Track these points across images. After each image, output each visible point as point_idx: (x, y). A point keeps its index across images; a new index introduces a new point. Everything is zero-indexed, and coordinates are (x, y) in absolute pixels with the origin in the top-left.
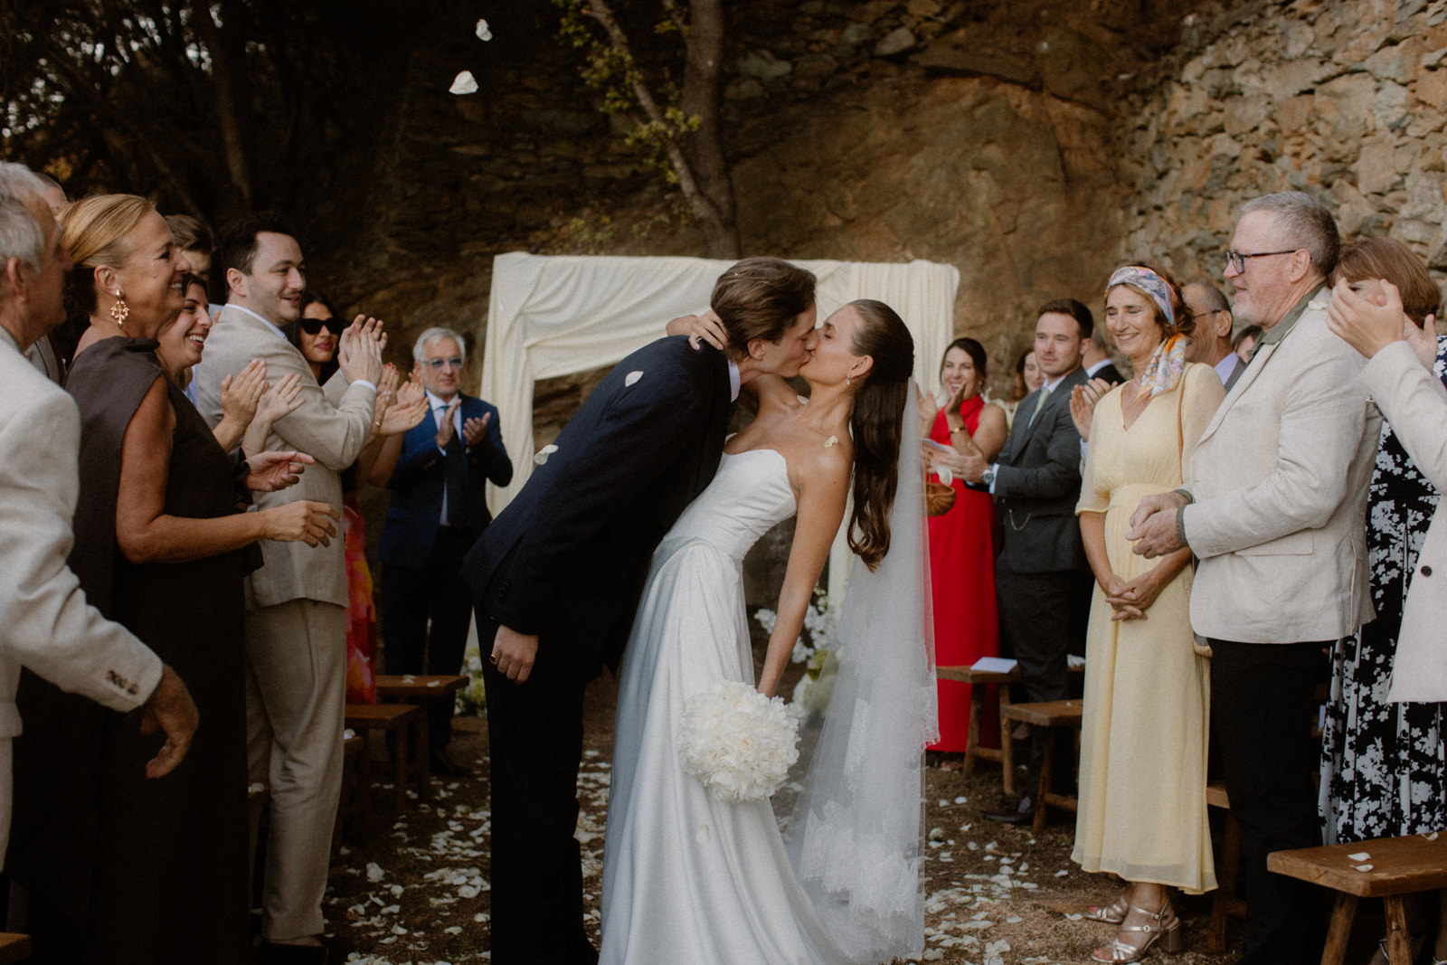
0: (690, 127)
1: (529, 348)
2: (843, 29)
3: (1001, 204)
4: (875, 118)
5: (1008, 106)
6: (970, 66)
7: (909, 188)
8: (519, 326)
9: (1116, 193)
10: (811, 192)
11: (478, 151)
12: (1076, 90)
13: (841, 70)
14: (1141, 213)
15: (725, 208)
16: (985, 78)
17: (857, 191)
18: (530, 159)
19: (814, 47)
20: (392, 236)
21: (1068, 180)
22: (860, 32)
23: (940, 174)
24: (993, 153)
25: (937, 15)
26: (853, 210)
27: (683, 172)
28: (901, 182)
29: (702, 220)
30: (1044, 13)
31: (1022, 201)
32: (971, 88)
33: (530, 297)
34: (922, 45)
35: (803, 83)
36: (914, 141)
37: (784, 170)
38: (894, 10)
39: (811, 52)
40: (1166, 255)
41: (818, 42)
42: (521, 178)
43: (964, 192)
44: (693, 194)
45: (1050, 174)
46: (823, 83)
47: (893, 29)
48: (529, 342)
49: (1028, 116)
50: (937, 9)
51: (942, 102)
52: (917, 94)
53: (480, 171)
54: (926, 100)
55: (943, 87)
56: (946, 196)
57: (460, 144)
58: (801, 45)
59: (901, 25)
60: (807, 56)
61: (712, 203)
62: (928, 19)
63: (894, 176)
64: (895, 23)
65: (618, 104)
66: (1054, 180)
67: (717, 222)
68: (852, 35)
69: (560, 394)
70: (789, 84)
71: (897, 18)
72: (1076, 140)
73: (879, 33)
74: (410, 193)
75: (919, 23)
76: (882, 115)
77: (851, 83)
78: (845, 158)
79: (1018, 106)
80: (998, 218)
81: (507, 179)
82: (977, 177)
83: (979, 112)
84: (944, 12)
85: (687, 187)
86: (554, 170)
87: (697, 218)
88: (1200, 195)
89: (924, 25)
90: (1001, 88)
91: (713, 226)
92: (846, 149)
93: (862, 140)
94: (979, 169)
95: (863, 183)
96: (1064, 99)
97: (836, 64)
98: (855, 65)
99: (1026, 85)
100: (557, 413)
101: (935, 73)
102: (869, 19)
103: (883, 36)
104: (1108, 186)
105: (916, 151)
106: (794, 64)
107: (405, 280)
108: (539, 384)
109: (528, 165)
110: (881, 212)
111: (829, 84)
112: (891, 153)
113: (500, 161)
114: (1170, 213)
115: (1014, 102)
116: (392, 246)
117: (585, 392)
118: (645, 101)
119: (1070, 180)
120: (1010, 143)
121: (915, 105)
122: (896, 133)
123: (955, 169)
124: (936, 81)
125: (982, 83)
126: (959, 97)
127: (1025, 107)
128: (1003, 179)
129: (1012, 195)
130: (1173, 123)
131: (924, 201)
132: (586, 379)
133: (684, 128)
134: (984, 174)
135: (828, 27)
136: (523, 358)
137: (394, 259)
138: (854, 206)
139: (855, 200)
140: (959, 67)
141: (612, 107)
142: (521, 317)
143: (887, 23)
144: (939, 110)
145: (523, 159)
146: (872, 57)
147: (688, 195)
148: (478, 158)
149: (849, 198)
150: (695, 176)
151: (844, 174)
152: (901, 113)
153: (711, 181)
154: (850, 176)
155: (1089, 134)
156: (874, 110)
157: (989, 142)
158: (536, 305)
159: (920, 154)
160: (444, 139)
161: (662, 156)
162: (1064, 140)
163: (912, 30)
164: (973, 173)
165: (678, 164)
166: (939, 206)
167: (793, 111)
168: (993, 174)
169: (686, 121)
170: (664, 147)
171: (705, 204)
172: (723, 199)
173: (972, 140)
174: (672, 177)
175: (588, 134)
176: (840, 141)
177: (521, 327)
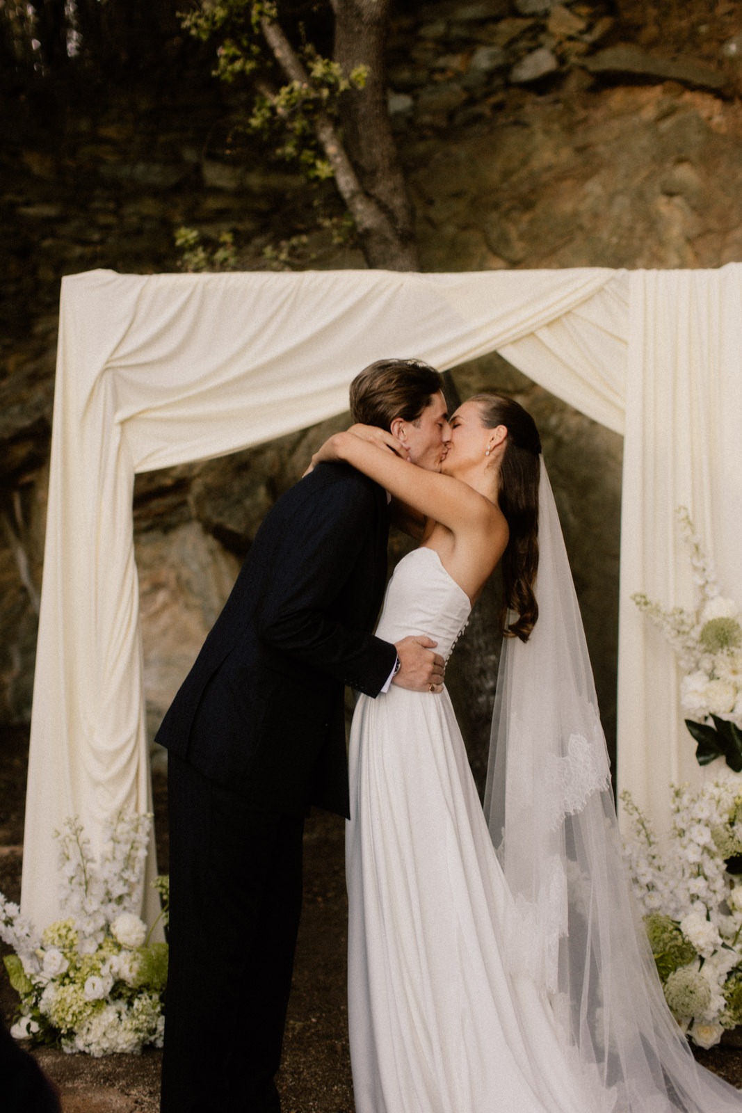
0: (352, 84)
1: (123, 423)
2: (472, 53)
3: (700, 236)
4: (539, 137)
5: (699, 118)
6: (650, 69)
7: (586, 221)
8: (105, 389)
10: (465, 228)
11: (49, 211)
13: (471, 101)
15: (401, 214)
16: (668, 84)
17: (523, 226)
18: (110, 220)
19: (438, 77)
22: (492, 57)
23: (623, 202)
24: (685, 174)
25: (582, 32)
27: (338, 160)
28: (576, 214)
29: (368, 233)
30: (703, 29)
31: (726, 232)
32: (651, 99)
33: (116, 349)
34: (564, 69)
35: (427, 119)
36: (588, 163)
37: (431, 202)
38: (530, 29)
39: (435, 83)
41: (443, 70)
42: (102, 242)
43: (653, 223)
44: (354, 194)
46: (451, 118)
47: (530, 51)
48: (121, 415)
49: (723, 130)
50: (581, 25)
51: (617, 115)
52: (585, 107)
53: (54, 235)
54: (598, 115)
55: (618, 98)
56: (631, 229)
57: (28, 204)
58: (422, 75)
59: (540, 46)
60: (430, 88)
61: (383, 207)
62: (571, 38)
63: (567, 206)
64: (532, 44)
65: (238, 65)
67: (389, 235)
68: (484, 59)
69: (162, 492)
70: (411, 121)
71: (534, 38)
73: (514, 56)
75: (560, 43)
76: (547, 132)
77: (484, 115)
78: (505, 185)
79: (710, 118)
82: (668, 203)
83: (666, 125)
84: (590, 28)
85: (346, 183)
86: (139, 232)
87: (360, 229)
89: (568, 45)
90: (688, 97)
91: (385, 241)
92: (506, 175)
93: (525, 162)
94: (670, 194)
95: (526, 217)
97: (464, 96)
98: (487, 95)
99: (718, 94)
100: (160, 515)
101: (607, 81)
102: (502, 40)
103: (519, 59)
106: (415, 98)
108: (139, 477)
109: (109, 226)
111: (460, 118)
112: (561, 178)
113: (75, 224)
115: (704, 114)
117: (197, 487)
118: (282, 52)
120: (707, 160)
121: (585, 120)
122: (566, 154)
123: (641, 195)
124: (606, 92)
125: (664, 92)
126: (638, 109)
127: (717, 119)
128: (700, 208)
129: (713, 224)
131: (605, 235)
132: (196, 471)
133: (343, 85)
134: (677, 200)
135: (454, 52)
136: (115, 439)
138: (520, 244)
139: (521, 237)
140: (638, 69)
141: (230, 68)
142: (109, 375)
143: (523, 44)
144: (616, 124)
145: (103, 219)
146: (508, 85)
147: (347, 196)
148: (48, 220)
149: (513, 234)
150: (357, 169)
151: (506, 205)
152: (570, 129)
153: (379, 175)
154: (513, 208)
156: (537, 126)
157: (680, 161)
158: (130, 355)
159: (596, 179)
160: (9, 197)
161: (309, 142)
163: (553, 51)
164: (663, 200)
165: (331, 149)
166: (624, 242)
167: (421, 148)
168: (688, 199)
169: (346, 75)
170: (312, 123)
171: (373, 208)
172: (397, 202)
173: (659, 159)
174: (323, 170)
175: (177, 189)
176: (499, 165)
177: (109, 388)
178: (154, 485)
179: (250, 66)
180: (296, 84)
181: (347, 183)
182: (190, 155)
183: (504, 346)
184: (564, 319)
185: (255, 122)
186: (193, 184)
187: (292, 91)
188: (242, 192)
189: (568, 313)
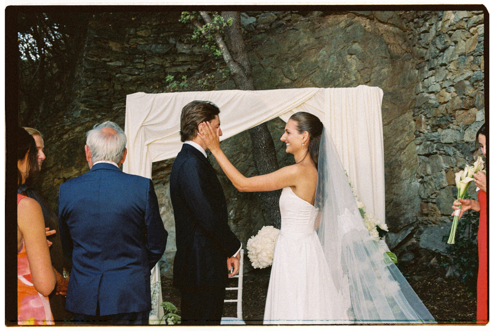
0: (228, 24)
1: (148, 145)
3: (363, 69)
4: (302, 34)
5: (361, 26)
7: (320, 64)
8: (142, 134)
9: (413, 63)
10: (275, 68)
11: (119, 64)
12: (389, 19)
13: (278, 19)
14: (431, 69)
15: (247, 68)
17: (297, 67)
18: (142, 66)
20: (82, 102)
21: (391, 58)
23: (334, 57)
24: (356, 46)
26: (295, 75)
27: (224, 50)
28: (316, 62)
29: (235, 74)
31: (372, 68)
32: (344, 19)
33: (145, 119)
35: (262, 26)
36: (320, 43)
40: (452, 86)
42: (139, 74)
43: (345, 65)
44: (230, 61)
45: (384, 55)
46: (271, 25)
48: (147, 142)
49: (370, 30)
51: (331, 25)
52: (319, 23)
53: (121, 73)
54: (324, 25)
56: (337, 67)
57: (111, 61)
60: (263, 14)
61: (240, 66)
63: (313, 59)
65: (188, 17)
66: (386, 58)
67: (243, 75)
70: (255, 27)
72: (392, 41)
74: (89, 83)
76: (305, 32)
77: (283, 24)
78: (290, 52)
79: (365, 26)
80: (361, 76)
81: (132, 75)
82: (350, 58)
83: (348, 29)
86: (153, 70)
87: (232, 73)
88: (472, 55)
90: (356, 19)
91: (241, 77)
92: (290, 48)
93: (297, 43)
94: (351, 54)
96: (384, 23)
98: (285, 17)
99: (367, 17)
100: (162, 178)
104: (409, 60)
105: (322, 48)
106: (257, 18)
107: (89, 121)
108: (154, 164)
109: (141, 69)
110: (308, 76)
111: (273, 26)
112: (310, 49)
113: (129, 68)
114: (452, 66)
115: (363, 25)
116: (82, 107)
119: (393, 59)
120: (364, 42)
121: (319, 27)
122: (312, 40)
123: (340, 55)
124: (327, 17)
125: (348, 17)
126: (338, 23)
127: (368, 27)
128: (362, 58)
129: (367, 65)
130: (447, 26)
131: (327, 70)
134: (353, 56)
136: (145, 150)
137: (83, 112)
138: (296, 74)
139: (296, 71)
141: (185, 19)
142: (143, 127)
144: (330, 29)
145: (139, 66)
147: (227, 62)
148: (120, 67)
149: (293, 70)
150: (230, 52)
151: (290, 59)
152: (313, 31)
153: (239, 54)
154: (293, 60)
155: (397, 37)
156: (301, 30)
157: (355, 42)
158: (150, 121)
159: (323, 49)
160: (103, 59)
161: (213, 43)
162: (387, 41)
164: (349, 56)
165: (221, 46)
166: (334, 72)
168: (358, 56)
169: (225, 21)
170: (214, 37)
171: (237, 66)
172: (245, 63)
173: (347, 41)
174: (218, 53)
175: (167, 54)
176: (287, 44)
177: (143, 133)
178: (159, 167)
179: (192, 17)
180: (208, 24)
181: (227, 57)
182: (172, 41)
183: (281, 115)
184: (302, 105)
185: (194, 37)
186: (173, 52)
187: (207, 26)
188: (192, 54)
189: (304, 103)
